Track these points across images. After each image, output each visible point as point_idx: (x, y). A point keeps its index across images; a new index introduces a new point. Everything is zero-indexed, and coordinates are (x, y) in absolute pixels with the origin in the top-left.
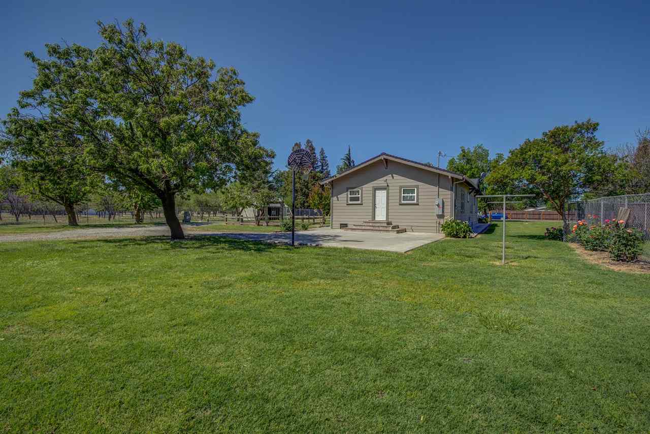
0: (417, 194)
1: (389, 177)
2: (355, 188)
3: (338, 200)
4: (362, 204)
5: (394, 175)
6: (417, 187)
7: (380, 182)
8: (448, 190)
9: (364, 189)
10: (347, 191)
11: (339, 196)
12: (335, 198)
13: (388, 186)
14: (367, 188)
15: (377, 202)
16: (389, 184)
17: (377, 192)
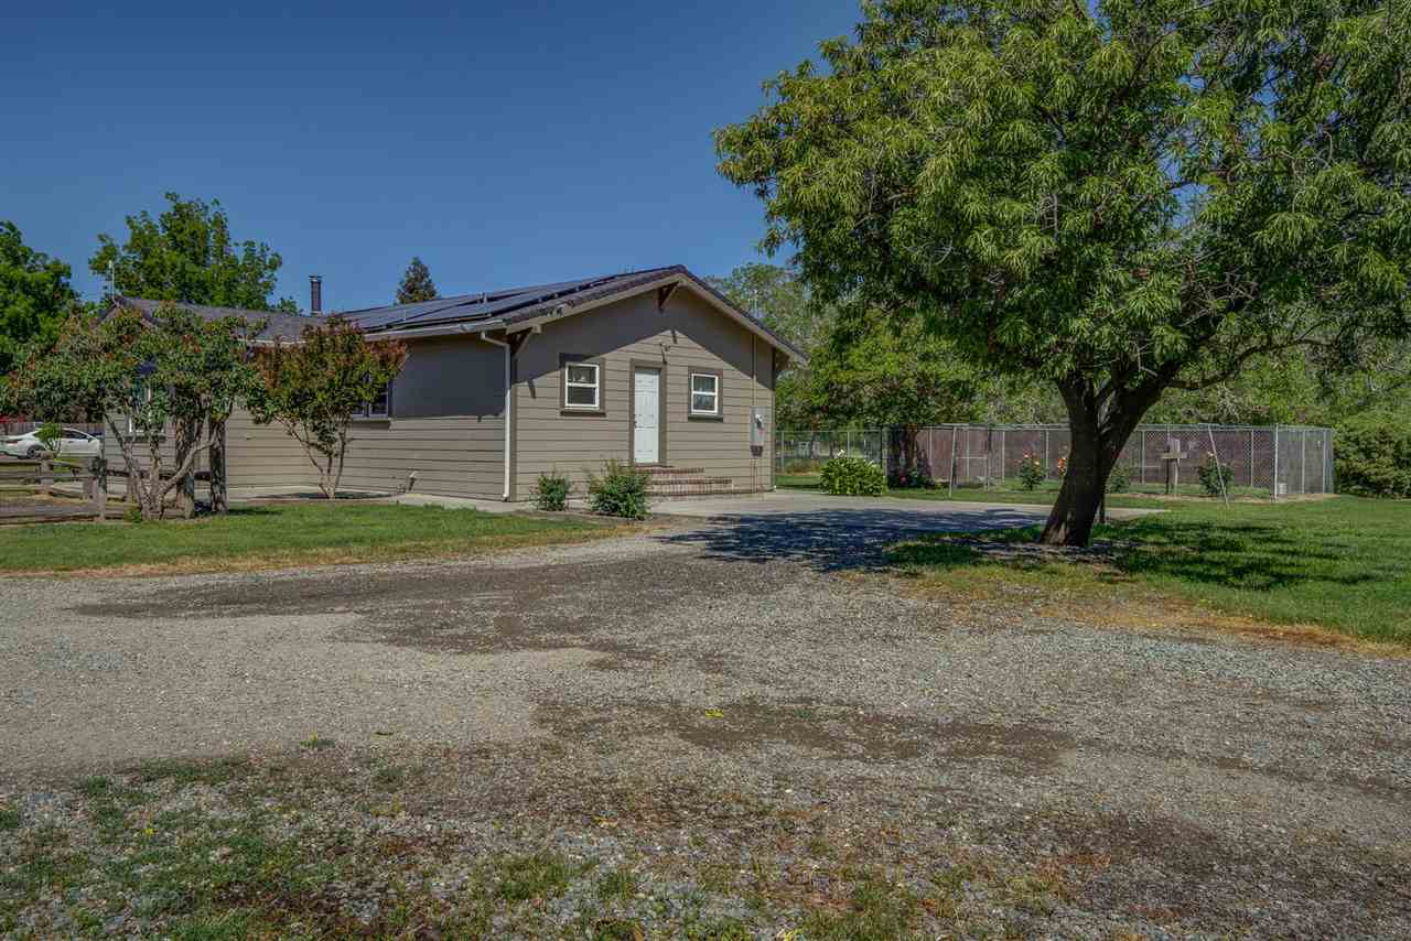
0: (719, 392)
1: (665, 337)
2: (587, 357)
3: (534, 396)
4: (603, 415)
5: (676, 332)
6: (719, 373)
7: (647, 349)
8: (766, 386)
9: (608, 365)
10: (562, 366)
11: (536, 382)
12: (523, 388)
13: (665, 363)
14: (617, 359)
15: (637, 412)
16: (668, 359)
17: (638, 377)
